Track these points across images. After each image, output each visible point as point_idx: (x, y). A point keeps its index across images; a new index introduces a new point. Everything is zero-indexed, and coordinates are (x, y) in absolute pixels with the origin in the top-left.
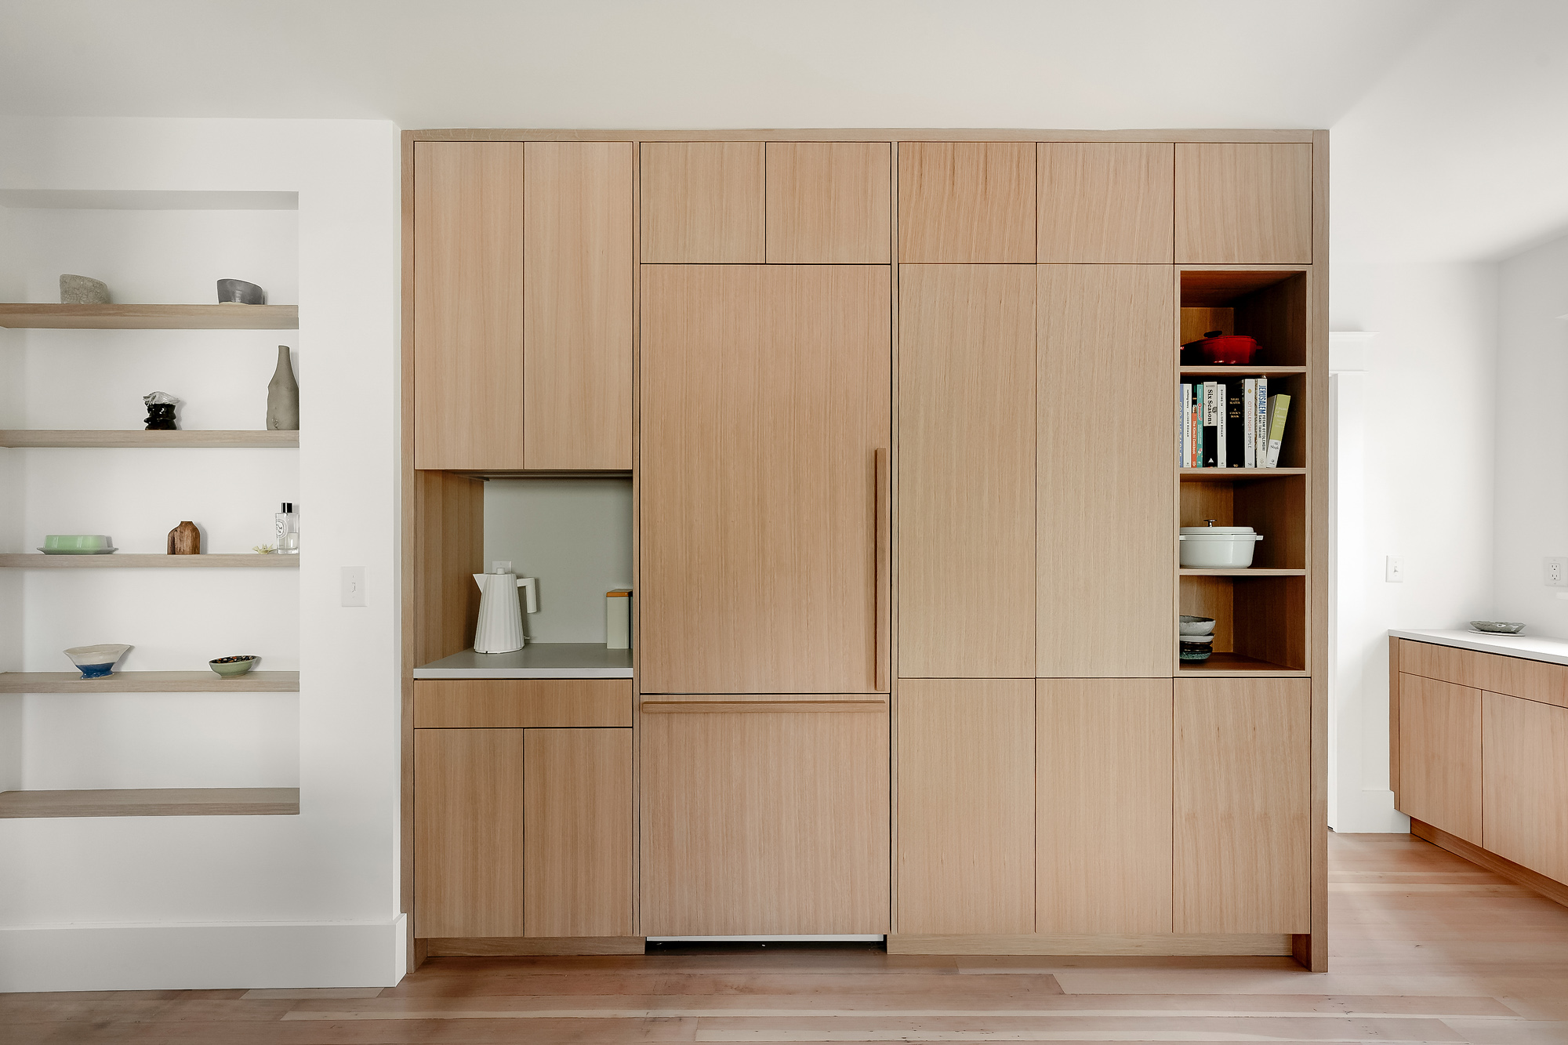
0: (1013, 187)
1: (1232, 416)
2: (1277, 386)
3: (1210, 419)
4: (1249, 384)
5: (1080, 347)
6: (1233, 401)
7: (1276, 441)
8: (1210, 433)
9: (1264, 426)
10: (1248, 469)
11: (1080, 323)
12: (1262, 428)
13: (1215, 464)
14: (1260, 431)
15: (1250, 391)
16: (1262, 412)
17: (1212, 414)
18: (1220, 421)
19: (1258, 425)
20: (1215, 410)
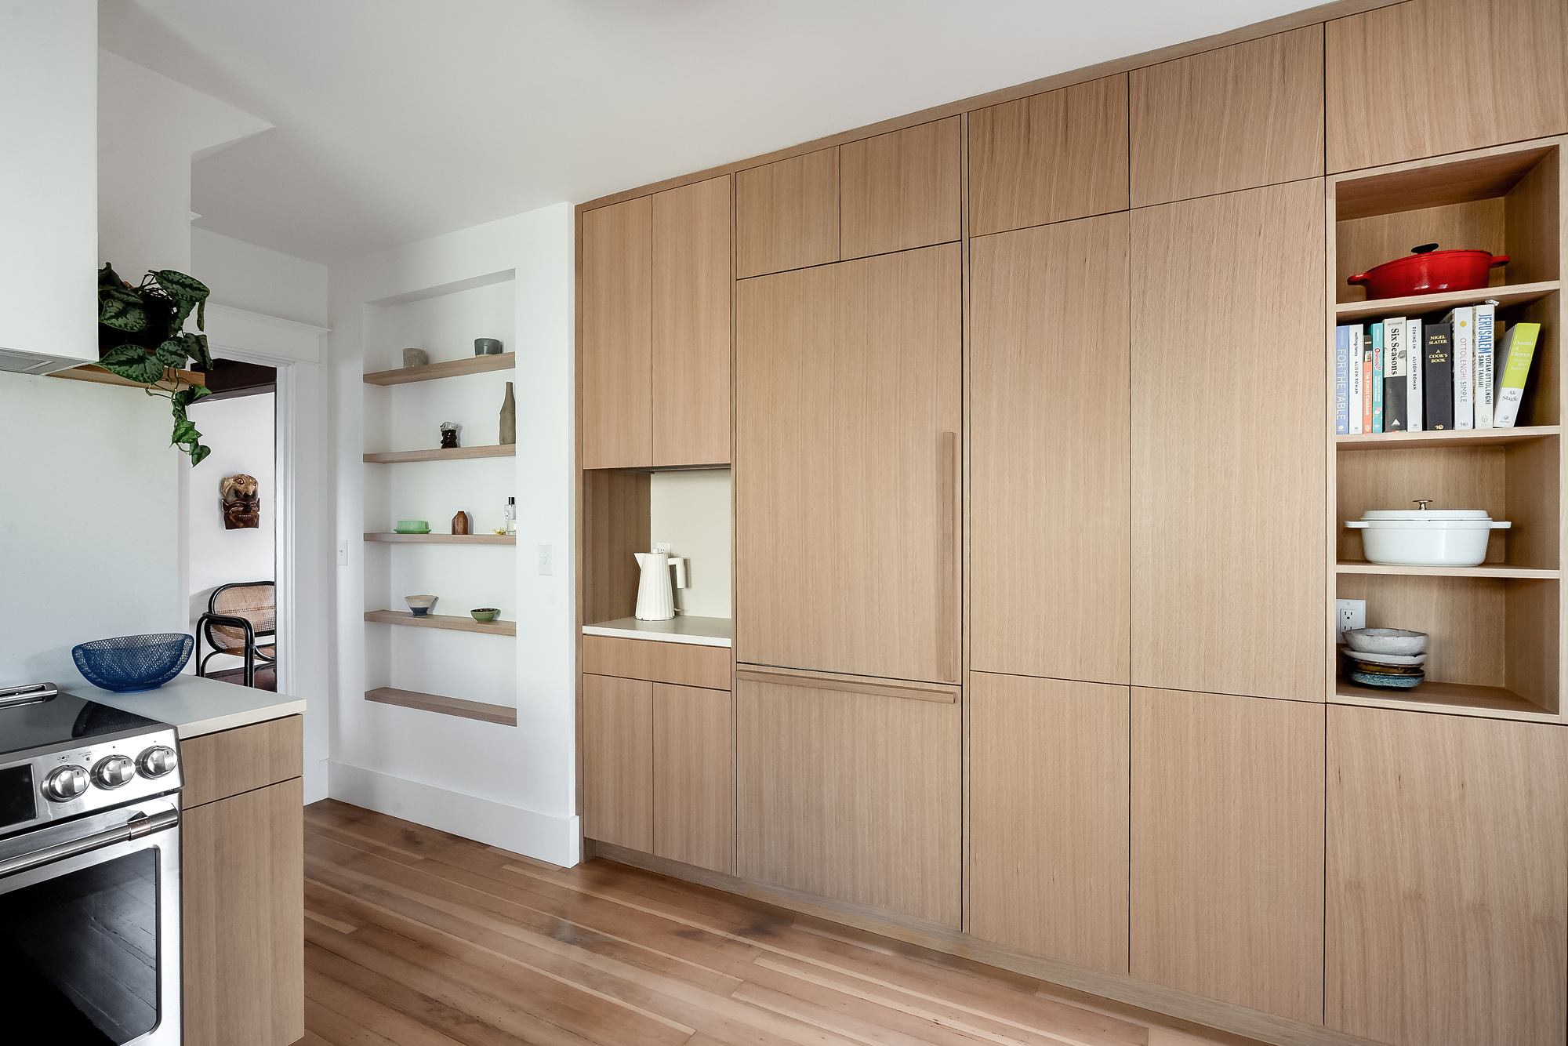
0: (1099, 128)
1: (1433, 361)
2: (1509, 315)
3: (1394, 368)
4: (1461, 317)
5: (1188, 298)
6: (1434, 341)
7: (1512, 390)
8: (1395, 389)
9: (1488, 370)
10: (1463, 429)
11: (1187, 269)
12: (1485, 372)
13: (1403, 426)
14: (1481, 377)
15: (1463, 324)
16: (1485, 350)
17: (1398, 360)
18: (1411, 369)
19: (1478, 369)
20: (1404, 355)
